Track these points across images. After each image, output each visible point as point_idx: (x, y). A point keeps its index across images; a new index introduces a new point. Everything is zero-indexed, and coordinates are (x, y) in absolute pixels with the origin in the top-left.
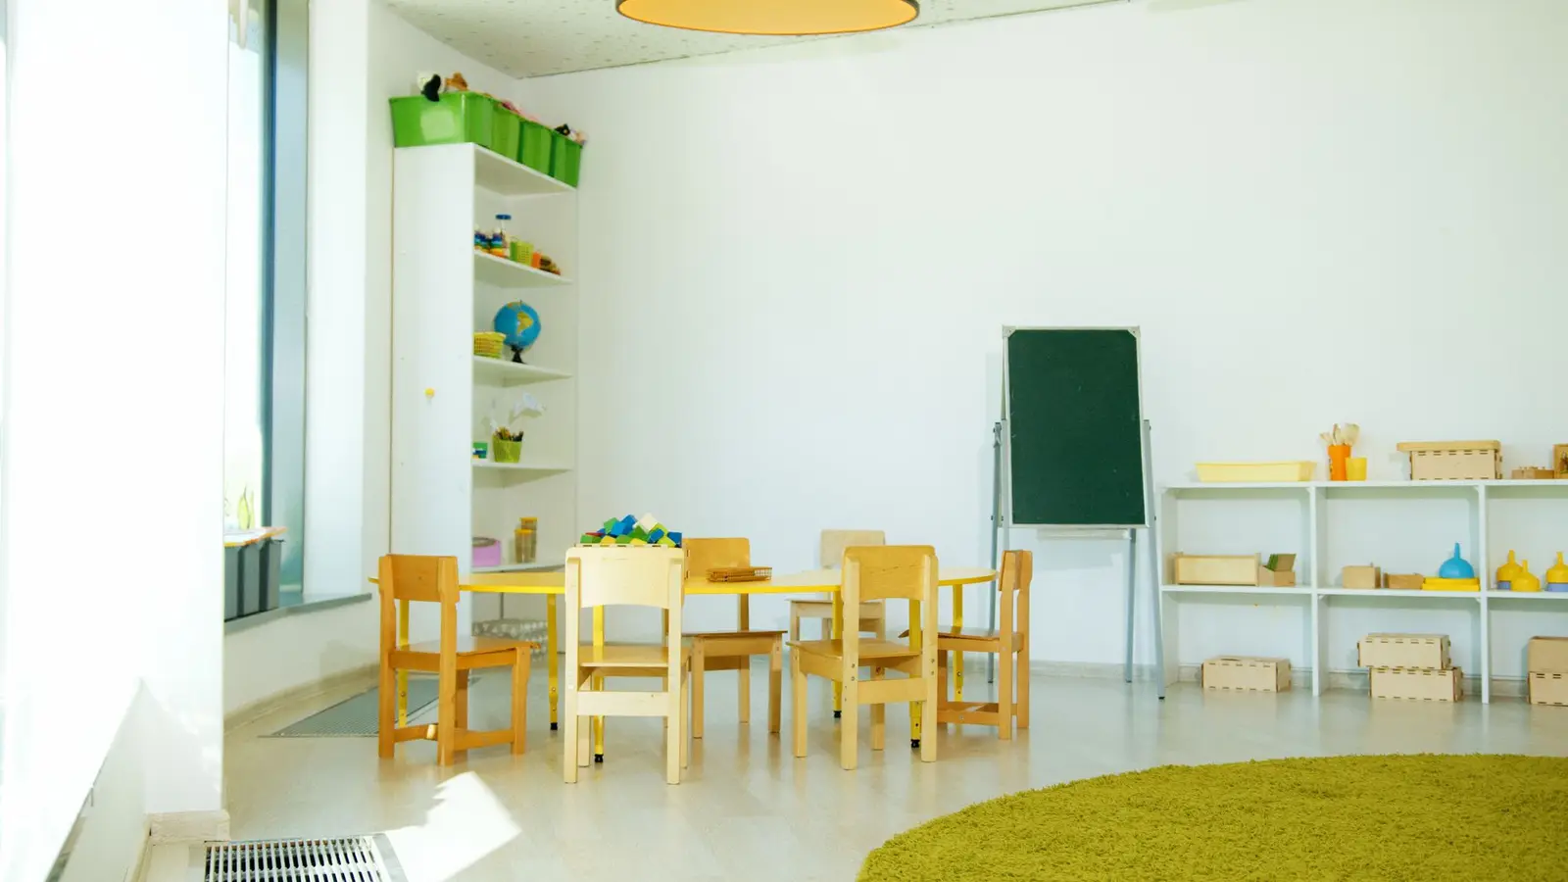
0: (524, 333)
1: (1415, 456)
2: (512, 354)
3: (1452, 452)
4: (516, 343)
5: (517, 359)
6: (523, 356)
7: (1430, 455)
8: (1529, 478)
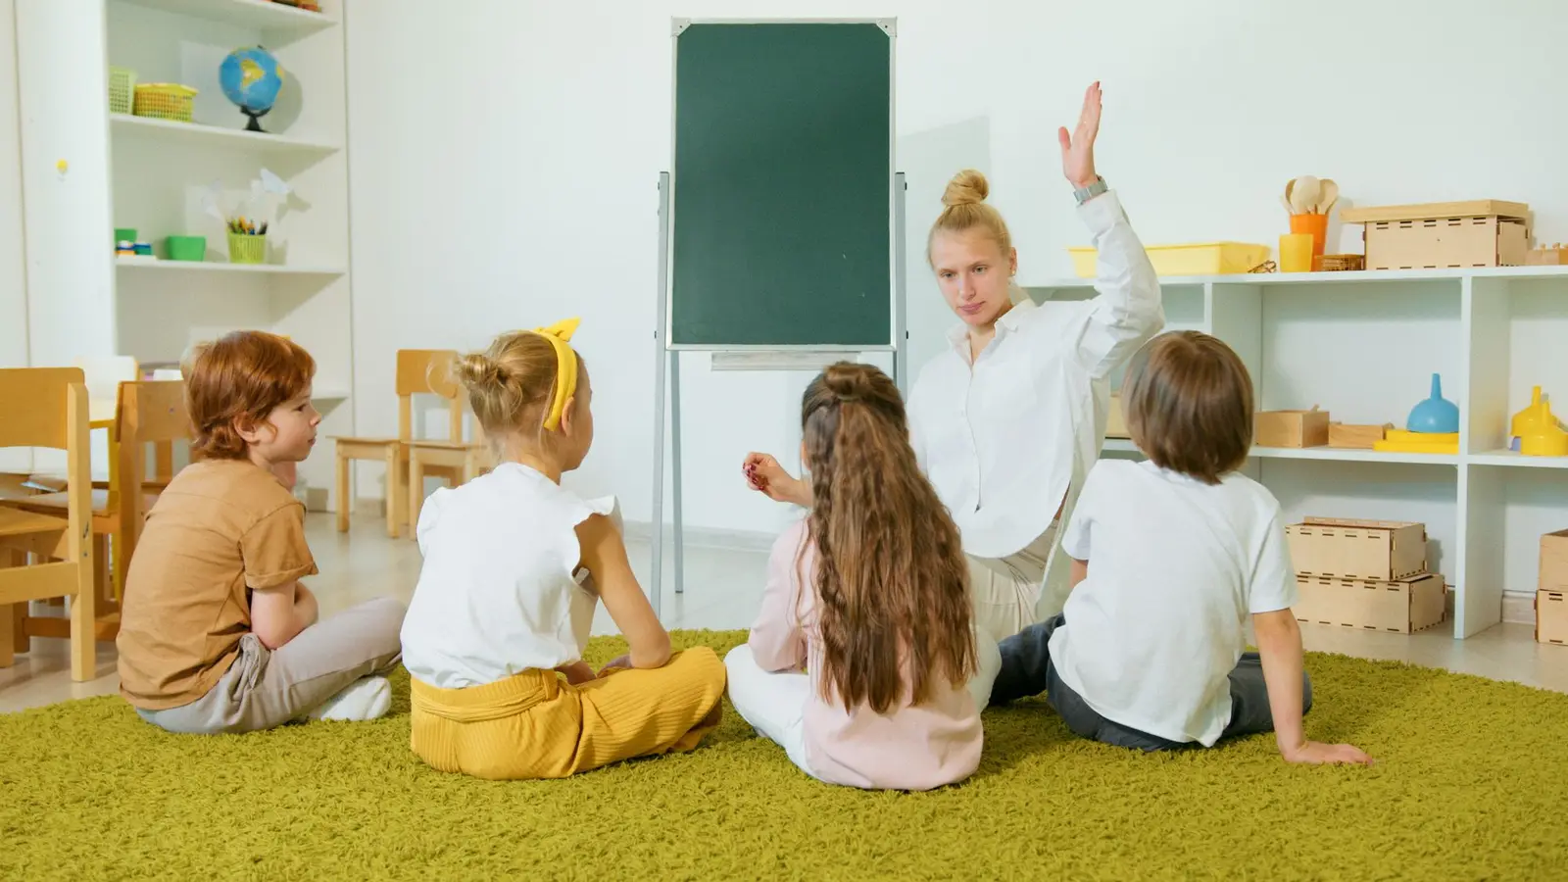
0: (251, 89)
1: (1372, 228)
2: (245, 119)
3: (1430, 221)
4: (246, 103)
5: (253, 127)
6: (262, 121)
7: (1394, 227)
8: (1550, 262)
